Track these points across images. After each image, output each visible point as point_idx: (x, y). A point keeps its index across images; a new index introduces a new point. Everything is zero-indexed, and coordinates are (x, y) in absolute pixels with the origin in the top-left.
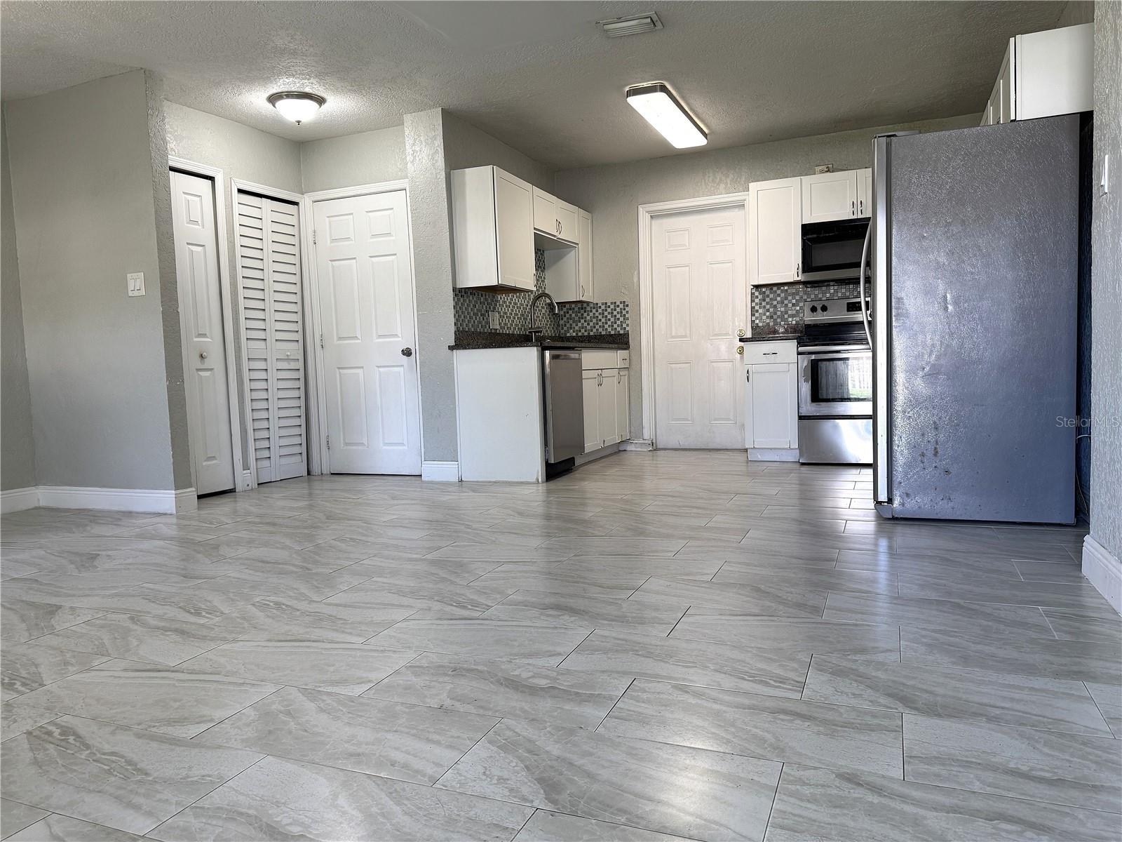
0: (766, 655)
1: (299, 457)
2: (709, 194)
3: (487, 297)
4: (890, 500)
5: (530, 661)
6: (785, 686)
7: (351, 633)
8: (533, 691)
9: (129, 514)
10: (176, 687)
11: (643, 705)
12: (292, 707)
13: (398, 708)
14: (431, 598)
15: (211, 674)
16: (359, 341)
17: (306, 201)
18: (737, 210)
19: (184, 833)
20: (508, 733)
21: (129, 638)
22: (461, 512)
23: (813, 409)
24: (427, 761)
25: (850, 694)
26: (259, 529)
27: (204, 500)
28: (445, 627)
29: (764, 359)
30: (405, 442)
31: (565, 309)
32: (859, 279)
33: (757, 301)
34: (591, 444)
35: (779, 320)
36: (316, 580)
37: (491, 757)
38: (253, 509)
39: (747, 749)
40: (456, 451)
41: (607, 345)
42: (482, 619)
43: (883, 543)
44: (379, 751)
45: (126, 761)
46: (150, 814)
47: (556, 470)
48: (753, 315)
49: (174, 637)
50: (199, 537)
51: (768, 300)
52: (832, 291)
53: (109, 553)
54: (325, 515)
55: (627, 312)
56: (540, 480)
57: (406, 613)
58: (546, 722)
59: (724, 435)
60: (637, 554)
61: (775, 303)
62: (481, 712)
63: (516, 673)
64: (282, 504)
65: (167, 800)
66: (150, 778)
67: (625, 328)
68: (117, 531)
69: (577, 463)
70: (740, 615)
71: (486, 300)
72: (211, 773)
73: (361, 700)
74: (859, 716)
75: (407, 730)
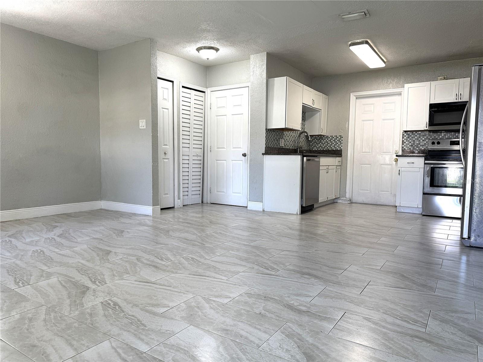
0: (408, 308)
1: (199, 195)
2: (384, 88)
3: (280, 132)
4: (469, 238)
5: (298, 298)
6: (417, 324)
7: (222, 275)
8: (300, 312)
9: (135, 214)
10: (155, 290)
11: (349, 325)
12: (200, 305)
13: (243, 311)
14: (254, 263)
15: (168, 286)
16: (225, 149)
17: (208, 91)
18: (397, 96)
19: (160, 354)
20: (290, 330)
21: (137, 268)
22: (264, 225)
23: (431, 190)
24: (255, 337)
25: (450, 333)
26: (184, 225)
27: (163, 211)
28: (260, 277)
29: (408, 165)
30: (241, 193)
31: (313, 138)
32: (460, 130)
33: (405, 138)
34: (321, 199)
35: (415, 147)
36: (207, 250)
37: (283, 339)
38: (181, 216)
39: (399, 352)
40: (262, 198)
41: (332, 155)
42: (276, 276)
43: (464, 258)
44: (235, 330)
45: (137, 320)
46: (147, 344)
47: (305, 210)
48: (403, 144)
49: (153, 269)
50: (162, 227)
51: (410, 138)
52: (443, 135)
53: (128, 230)
54: (209, 221)
55: (342, 140)
56: (298, 213)
57: (244, 269)
58: (306, 327)
59: (386, 199)
60: (344, 253)
61: (414, 139)
62: (277, 318)
63: (292, 302)
64: (192, 215)
65: (153, 338)
66: (147, 328)
67: (340, 147)
68: (130, 221)
69: (315, 207)
70: (395, 287)
71: (279, 134)
72: (169, 329)
73: (227, 305)
74: (455, 344)
75: (247, 322)
